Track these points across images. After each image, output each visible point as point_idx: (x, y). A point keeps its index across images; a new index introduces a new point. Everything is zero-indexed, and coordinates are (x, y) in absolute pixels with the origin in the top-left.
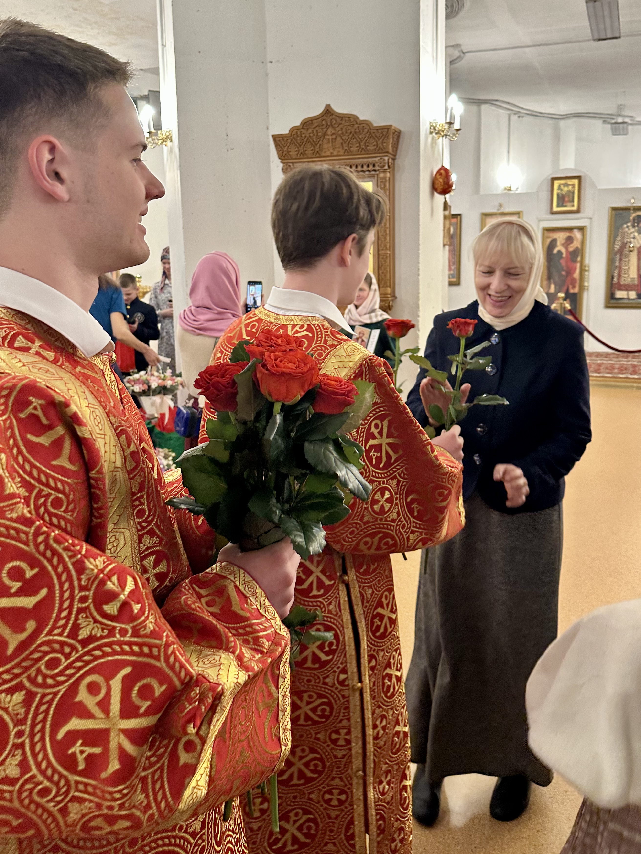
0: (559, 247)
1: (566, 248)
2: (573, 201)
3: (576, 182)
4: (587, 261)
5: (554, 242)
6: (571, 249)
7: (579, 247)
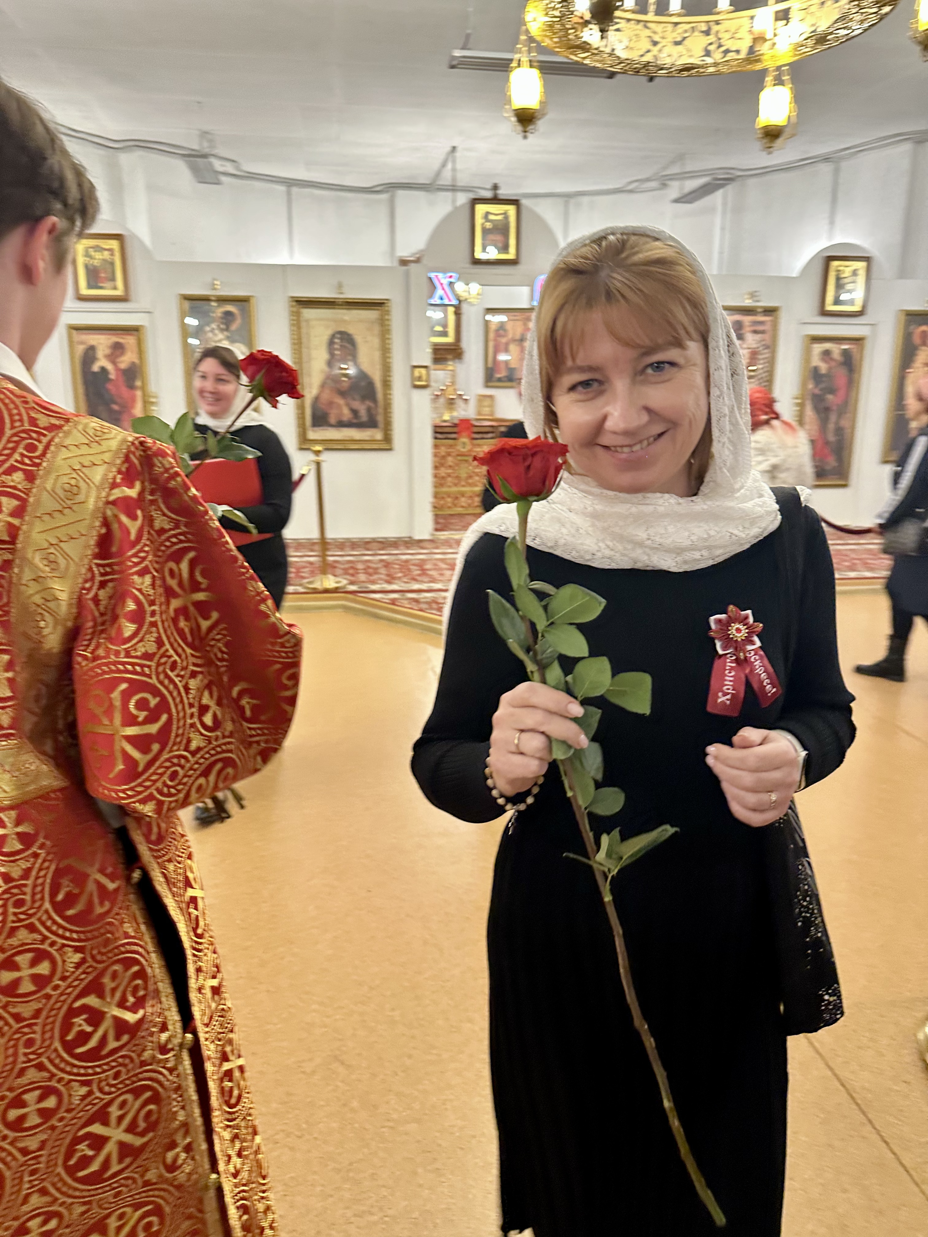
0: (101, 362)
1: (114, 363)
2: (113, 279)
3: (114, 244)
4: (152, 388)
5: (91, 352)
6: (123, 366)
7: (137, 361)
